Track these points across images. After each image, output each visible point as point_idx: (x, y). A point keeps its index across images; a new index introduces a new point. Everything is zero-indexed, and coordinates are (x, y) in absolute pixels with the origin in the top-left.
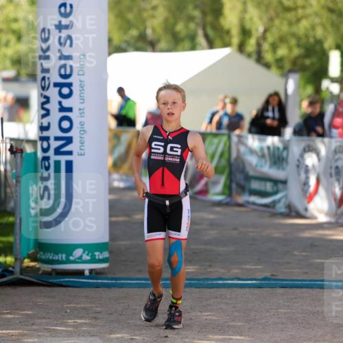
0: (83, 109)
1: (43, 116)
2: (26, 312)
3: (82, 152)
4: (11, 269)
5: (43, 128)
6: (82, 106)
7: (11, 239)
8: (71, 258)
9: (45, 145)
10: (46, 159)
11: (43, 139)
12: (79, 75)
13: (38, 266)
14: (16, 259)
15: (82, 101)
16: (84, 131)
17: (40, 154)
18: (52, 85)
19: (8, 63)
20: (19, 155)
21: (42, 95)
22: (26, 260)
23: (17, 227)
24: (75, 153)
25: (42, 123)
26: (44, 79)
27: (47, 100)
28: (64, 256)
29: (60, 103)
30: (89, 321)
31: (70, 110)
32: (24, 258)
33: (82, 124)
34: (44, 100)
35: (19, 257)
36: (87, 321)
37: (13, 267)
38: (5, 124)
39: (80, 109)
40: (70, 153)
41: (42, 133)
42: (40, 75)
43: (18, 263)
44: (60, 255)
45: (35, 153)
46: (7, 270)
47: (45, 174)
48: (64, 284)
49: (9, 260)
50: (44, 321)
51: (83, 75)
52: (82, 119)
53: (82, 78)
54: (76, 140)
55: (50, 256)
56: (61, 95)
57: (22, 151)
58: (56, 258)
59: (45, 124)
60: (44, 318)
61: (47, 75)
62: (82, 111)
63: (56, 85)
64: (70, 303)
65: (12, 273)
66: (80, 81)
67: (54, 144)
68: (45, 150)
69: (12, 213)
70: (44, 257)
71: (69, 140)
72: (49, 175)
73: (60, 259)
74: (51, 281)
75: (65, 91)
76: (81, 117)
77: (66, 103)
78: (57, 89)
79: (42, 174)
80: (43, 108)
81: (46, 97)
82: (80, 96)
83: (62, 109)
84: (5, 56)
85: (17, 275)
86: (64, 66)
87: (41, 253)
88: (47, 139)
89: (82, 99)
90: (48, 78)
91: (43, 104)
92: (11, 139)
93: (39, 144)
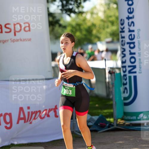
0: (140, 53)
1: (123, 57)
2: (120, 142)
3: (141, 72)
4: (112, 124)
5: (123, 62)
6: (139, 52)
7: (112, 111)
8: (138, 118)
9: (124, 69)
10: (125, 75)
11: (123, 67)
12: (137, 38)
13: (124, 122)
14: (114, 120)
15: (139, 50)
16: (141, 62)
17: (122, 74)
18: (126, 43)
19: (108, 35)
20: (113, 75)
21: (122, 48)
22: (119, 120)
23: (114, 105)
24: (137, 72)
25: (122, 60)
26: (122, 41)
27: (124, 50)
28: (135, 117)
29: (130, 51)
30: (148, 145)
31: (134, 54)
32: (118, 119)
33: (140, 60)
34: (123, 50)
35: (115, 118)
36: (146, 145)
37: (113, 123)
38: (106, 61)
39: (139, 53)
40: (135, 72)
41: (123, 64)
42: (121, 40)
43: (115, 121)
44: (133, 117)
45: (120, 73)
46: (111, 124)
47: (125, 82)
48: (136, 129)
49: (112, 120)
50: (127, 146)
51: (140, 38)
52: (140, 57)
53: (139, 39)
54: (138, 67)
55: (129, 118)
56: (130, 47)
57: (114, 73)
58: (132, 118)
59: (124, 61)
60: (127, 145)
61: (124, 39)
62: (139, 54)
63: (128, 43)
64: (139, 138)
65: (113, 125)
66: (138, 41)
67: (128, 69)
68: (124, 72)
69: (111, 100)
70: (126, 118)
71: (135, 67)
72: (127, 82)
73: (133, 119)
74: (130, 128)
75: (132, 45)
76: (139, 56)
77: (133, 51)
78: (128, 45)
79: (124, 82)
80: (123, 54)
81: (123, 49)
82: (139, 47)
83: (131, 53)
84: (107, 32)
85: (115, 126)
86: (131, 35)
87: (125, 116)
88: (125, 67)
89: (140, 49)
90: (124, 41)
91: (123, 52)
92: (111, 68)
93: (122, 69)
